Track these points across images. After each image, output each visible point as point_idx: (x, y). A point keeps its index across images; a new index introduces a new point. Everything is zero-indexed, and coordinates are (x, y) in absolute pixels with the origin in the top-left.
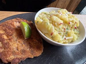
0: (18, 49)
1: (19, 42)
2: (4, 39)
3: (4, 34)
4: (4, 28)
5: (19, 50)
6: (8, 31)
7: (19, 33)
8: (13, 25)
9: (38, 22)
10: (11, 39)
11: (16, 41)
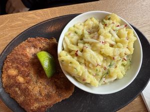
0: (41, 94)
1: (41, 83)
2: (20, 83)
3: (18, 76)
4: (14, 65)
5: (43, 95)
6: (22, 69)
7: (38, 69)
8: (26, 56)
9: (63, 61)
10: (29, 82)
11: (36, 83)
